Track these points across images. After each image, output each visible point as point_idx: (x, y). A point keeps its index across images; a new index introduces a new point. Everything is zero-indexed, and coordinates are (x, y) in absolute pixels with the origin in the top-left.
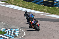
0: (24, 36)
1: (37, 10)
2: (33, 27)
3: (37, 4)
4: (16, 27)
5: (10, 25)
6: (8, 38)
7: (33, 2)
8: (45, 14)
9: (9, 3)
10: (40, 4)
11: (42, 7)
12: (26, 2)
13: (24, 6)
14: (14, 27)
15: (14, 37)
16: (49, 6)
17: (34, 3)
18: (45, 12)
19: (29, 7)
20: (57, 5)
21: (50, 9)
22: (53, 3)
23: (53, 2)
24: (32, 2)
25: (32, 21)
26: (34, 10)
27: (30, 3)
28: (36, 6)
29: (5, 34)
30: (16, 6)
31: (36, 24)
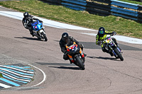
0: (44, 83)
1: (72, 23)
3: (73, 8)
4: (24, 62)
5: (10, 56)
6: (6, 86)
7: (63, 5)
9: (9, 7)
10: (80, 9)
11: (84, 17)
12: (47, 5)
13: (43, 14)
14: (21, 62)
15: (21, 84)
16: (101, 14)
17: (66, 6)
18: (90, 28)
19: (56, 17)
20: (118, 12)
21: (102, 20)
23: (110, 5)
24: (61, 5)
25: (69, 46)
26: (66, 22)
27: (56, 7)
28: (70, 14)
31: (78, 52)
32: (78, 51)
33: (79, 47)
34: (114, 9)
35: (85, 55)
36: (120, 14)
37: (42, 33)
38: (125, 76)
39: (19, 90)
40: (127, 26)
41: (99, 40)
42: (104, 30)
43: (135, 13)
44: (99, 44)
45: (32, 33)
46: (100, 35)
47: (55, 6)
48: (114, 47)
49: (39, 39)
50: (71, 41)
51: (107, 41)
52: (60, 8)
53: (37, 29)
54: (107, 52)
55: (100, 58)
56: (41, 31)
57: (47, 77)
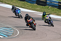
0: (18, 35)
1: (30, 9)
2: (30, 25)
5: (3, 24)
7: (26, 1)
8: (38, 13)
9: (3, 2)
10: (34, 3)
11: (35, 6)
13: (17, 5)
14: (8, 26)
16: (42, 5)
17: (28, 2)
19: (23, 6)
21: (43, 8)
22: (46, 2)
24: (25, 1)
25: (29, 20)
27: (23, 2)
28: (29, 5)
30: (10, 5)
34: (48, 3)
35: (36, 24)
38: (53, 32)
39: (7, 38)
41: (43, 17)
42: (45, 13)
43: (57, 5)
44: (43, 19)
46: (44, 15)
48: (50, 20)
49: (19, 17)
52: (25, 3)
53: (18, 13)
57: (19, 33)
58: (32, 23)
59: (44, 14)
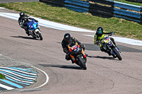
0: (47, 84)
3: (76, 10)
5: (13, 58)
9: (12, 9)
10: (83, 11)
11: (87, 18)
12: (50, 7)
16: (103, 16)
17: (69, 8)
19: (58, 18)
20: (121, 13)
21: (105, 22)
23: (113, 7)
26: (69, 24)
28: (73, 16)
29: (3, 80)
31: (80, 53)
32: (81, 51)
33: (81, 47)
36: (122, 16)
37: (38, 32)
40: (129, 28)
42: (102, 30)
43: (138, 15)
44: (97, 44)
45: (28, 33)
46: (98, 35)
47: (58, 8)
50: (73, 42)
51: (106, 41)
53: (32, 29)
54: (105, 51)
55: (98, 57)
56: (37, 30)
57: (50, 79)
58: (78, 54)
59: (100, 32)
